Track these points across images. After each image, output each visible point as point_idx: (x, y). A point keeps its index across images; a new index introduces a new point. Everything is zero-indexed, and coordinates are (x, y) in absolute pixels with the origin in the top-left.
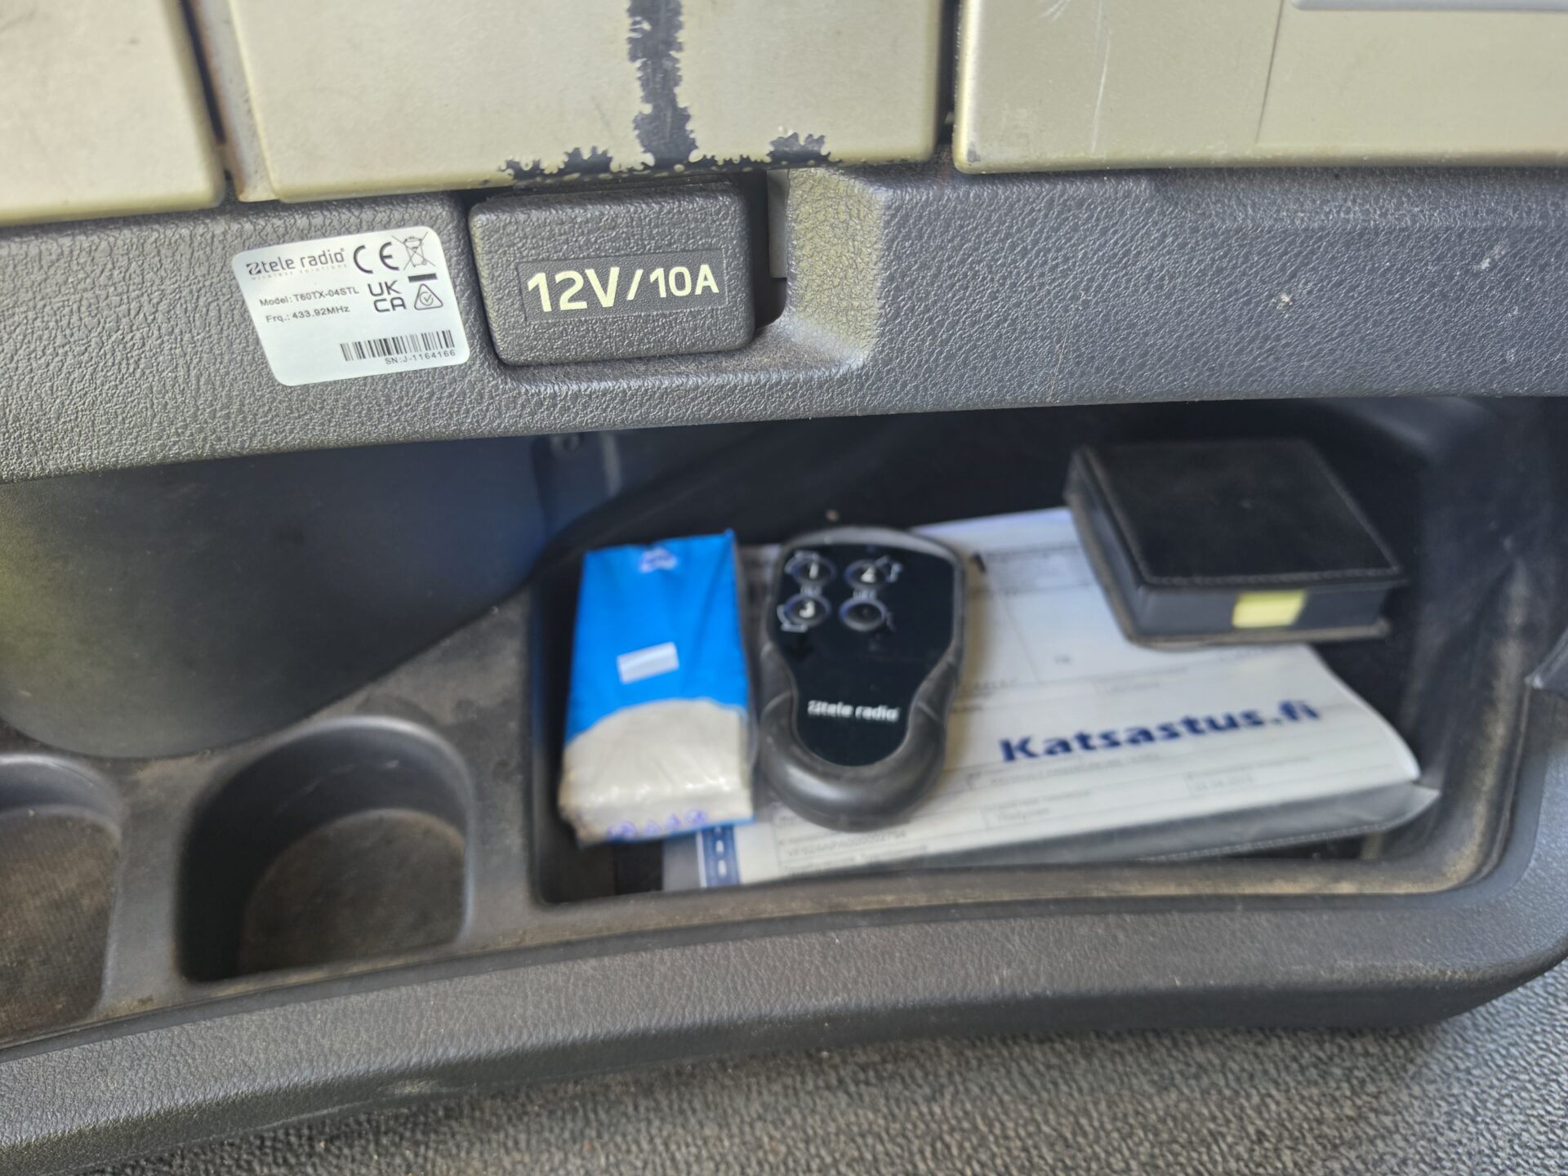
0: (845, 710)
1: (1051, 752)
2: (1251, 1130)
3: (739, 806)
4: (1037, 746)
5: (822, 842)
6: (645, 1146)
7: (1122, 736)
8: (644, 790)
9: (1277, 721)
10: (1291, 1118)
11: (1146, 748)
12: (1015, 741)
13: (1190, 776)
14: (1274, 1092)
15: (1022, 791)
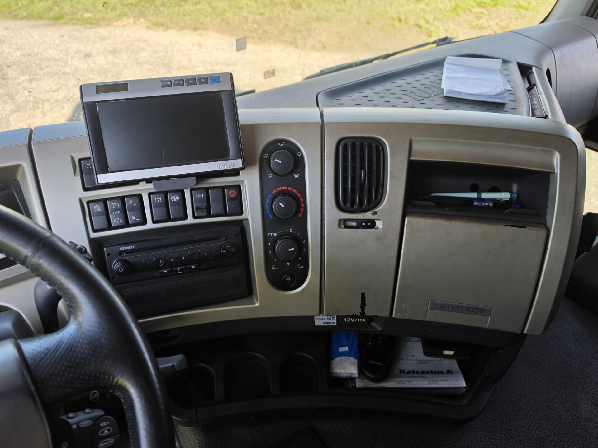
0: (375, 363)
1: (407, 373)
2: (428, 436)
3: (357, 376)
4: (405, 372)
5: (369, 383)
6: (340, 424)
7: (420, 372)
8: (343, 371)
9: (445, 373)
10: (435, 436)
11: (423, 375)
12: (402, 370)
13: (429, 381)
14: (433, 432)
15: (401, 379)
